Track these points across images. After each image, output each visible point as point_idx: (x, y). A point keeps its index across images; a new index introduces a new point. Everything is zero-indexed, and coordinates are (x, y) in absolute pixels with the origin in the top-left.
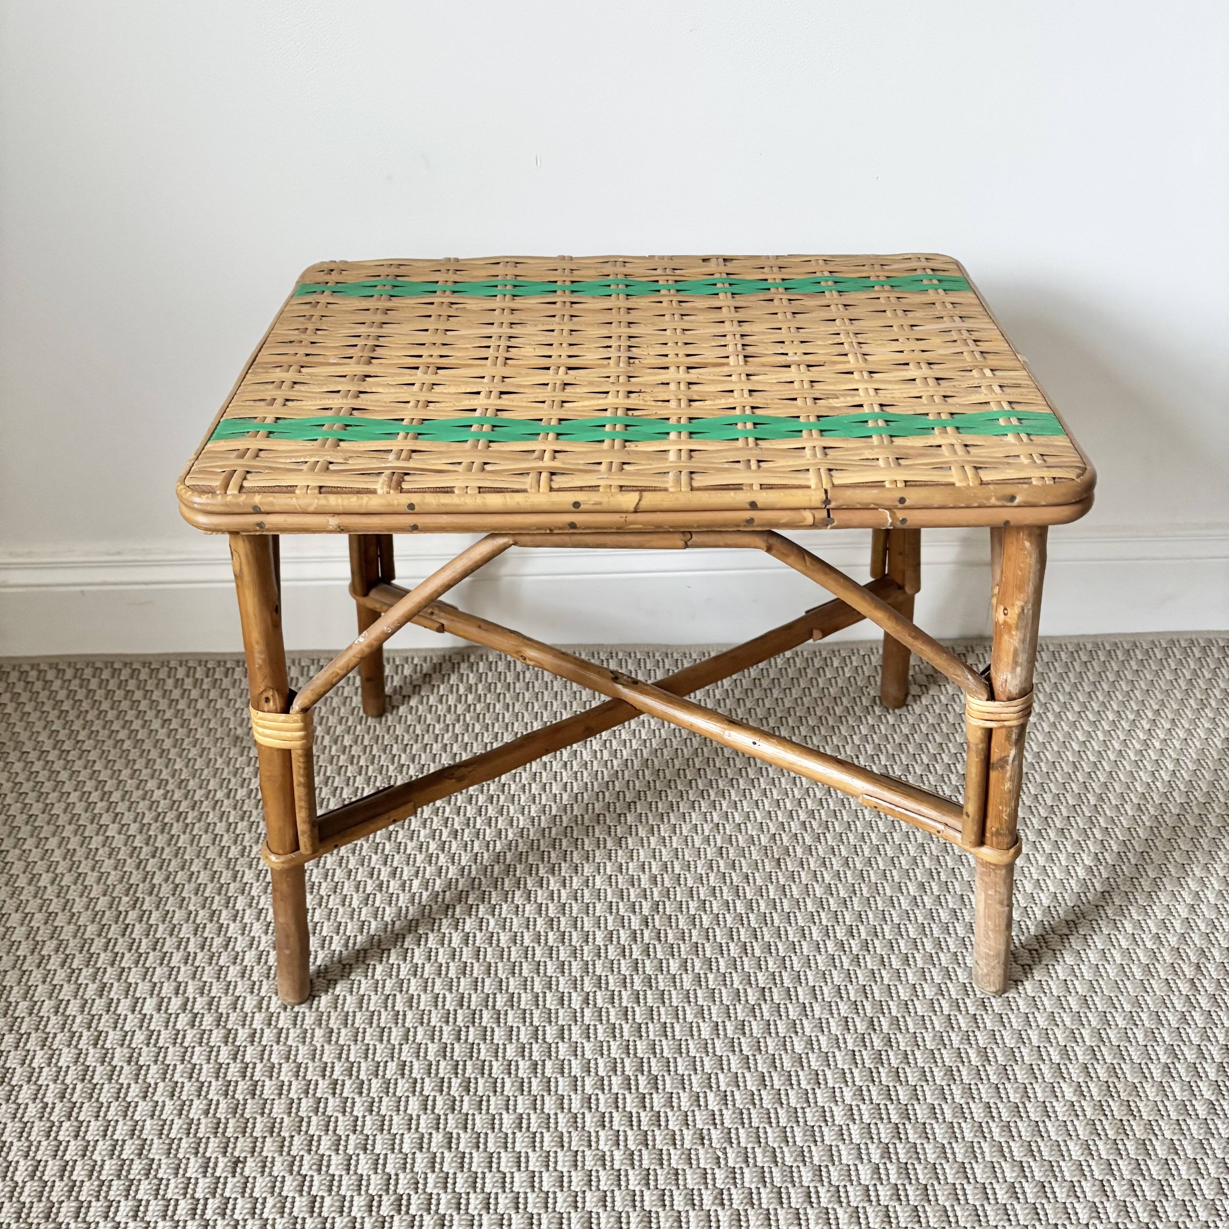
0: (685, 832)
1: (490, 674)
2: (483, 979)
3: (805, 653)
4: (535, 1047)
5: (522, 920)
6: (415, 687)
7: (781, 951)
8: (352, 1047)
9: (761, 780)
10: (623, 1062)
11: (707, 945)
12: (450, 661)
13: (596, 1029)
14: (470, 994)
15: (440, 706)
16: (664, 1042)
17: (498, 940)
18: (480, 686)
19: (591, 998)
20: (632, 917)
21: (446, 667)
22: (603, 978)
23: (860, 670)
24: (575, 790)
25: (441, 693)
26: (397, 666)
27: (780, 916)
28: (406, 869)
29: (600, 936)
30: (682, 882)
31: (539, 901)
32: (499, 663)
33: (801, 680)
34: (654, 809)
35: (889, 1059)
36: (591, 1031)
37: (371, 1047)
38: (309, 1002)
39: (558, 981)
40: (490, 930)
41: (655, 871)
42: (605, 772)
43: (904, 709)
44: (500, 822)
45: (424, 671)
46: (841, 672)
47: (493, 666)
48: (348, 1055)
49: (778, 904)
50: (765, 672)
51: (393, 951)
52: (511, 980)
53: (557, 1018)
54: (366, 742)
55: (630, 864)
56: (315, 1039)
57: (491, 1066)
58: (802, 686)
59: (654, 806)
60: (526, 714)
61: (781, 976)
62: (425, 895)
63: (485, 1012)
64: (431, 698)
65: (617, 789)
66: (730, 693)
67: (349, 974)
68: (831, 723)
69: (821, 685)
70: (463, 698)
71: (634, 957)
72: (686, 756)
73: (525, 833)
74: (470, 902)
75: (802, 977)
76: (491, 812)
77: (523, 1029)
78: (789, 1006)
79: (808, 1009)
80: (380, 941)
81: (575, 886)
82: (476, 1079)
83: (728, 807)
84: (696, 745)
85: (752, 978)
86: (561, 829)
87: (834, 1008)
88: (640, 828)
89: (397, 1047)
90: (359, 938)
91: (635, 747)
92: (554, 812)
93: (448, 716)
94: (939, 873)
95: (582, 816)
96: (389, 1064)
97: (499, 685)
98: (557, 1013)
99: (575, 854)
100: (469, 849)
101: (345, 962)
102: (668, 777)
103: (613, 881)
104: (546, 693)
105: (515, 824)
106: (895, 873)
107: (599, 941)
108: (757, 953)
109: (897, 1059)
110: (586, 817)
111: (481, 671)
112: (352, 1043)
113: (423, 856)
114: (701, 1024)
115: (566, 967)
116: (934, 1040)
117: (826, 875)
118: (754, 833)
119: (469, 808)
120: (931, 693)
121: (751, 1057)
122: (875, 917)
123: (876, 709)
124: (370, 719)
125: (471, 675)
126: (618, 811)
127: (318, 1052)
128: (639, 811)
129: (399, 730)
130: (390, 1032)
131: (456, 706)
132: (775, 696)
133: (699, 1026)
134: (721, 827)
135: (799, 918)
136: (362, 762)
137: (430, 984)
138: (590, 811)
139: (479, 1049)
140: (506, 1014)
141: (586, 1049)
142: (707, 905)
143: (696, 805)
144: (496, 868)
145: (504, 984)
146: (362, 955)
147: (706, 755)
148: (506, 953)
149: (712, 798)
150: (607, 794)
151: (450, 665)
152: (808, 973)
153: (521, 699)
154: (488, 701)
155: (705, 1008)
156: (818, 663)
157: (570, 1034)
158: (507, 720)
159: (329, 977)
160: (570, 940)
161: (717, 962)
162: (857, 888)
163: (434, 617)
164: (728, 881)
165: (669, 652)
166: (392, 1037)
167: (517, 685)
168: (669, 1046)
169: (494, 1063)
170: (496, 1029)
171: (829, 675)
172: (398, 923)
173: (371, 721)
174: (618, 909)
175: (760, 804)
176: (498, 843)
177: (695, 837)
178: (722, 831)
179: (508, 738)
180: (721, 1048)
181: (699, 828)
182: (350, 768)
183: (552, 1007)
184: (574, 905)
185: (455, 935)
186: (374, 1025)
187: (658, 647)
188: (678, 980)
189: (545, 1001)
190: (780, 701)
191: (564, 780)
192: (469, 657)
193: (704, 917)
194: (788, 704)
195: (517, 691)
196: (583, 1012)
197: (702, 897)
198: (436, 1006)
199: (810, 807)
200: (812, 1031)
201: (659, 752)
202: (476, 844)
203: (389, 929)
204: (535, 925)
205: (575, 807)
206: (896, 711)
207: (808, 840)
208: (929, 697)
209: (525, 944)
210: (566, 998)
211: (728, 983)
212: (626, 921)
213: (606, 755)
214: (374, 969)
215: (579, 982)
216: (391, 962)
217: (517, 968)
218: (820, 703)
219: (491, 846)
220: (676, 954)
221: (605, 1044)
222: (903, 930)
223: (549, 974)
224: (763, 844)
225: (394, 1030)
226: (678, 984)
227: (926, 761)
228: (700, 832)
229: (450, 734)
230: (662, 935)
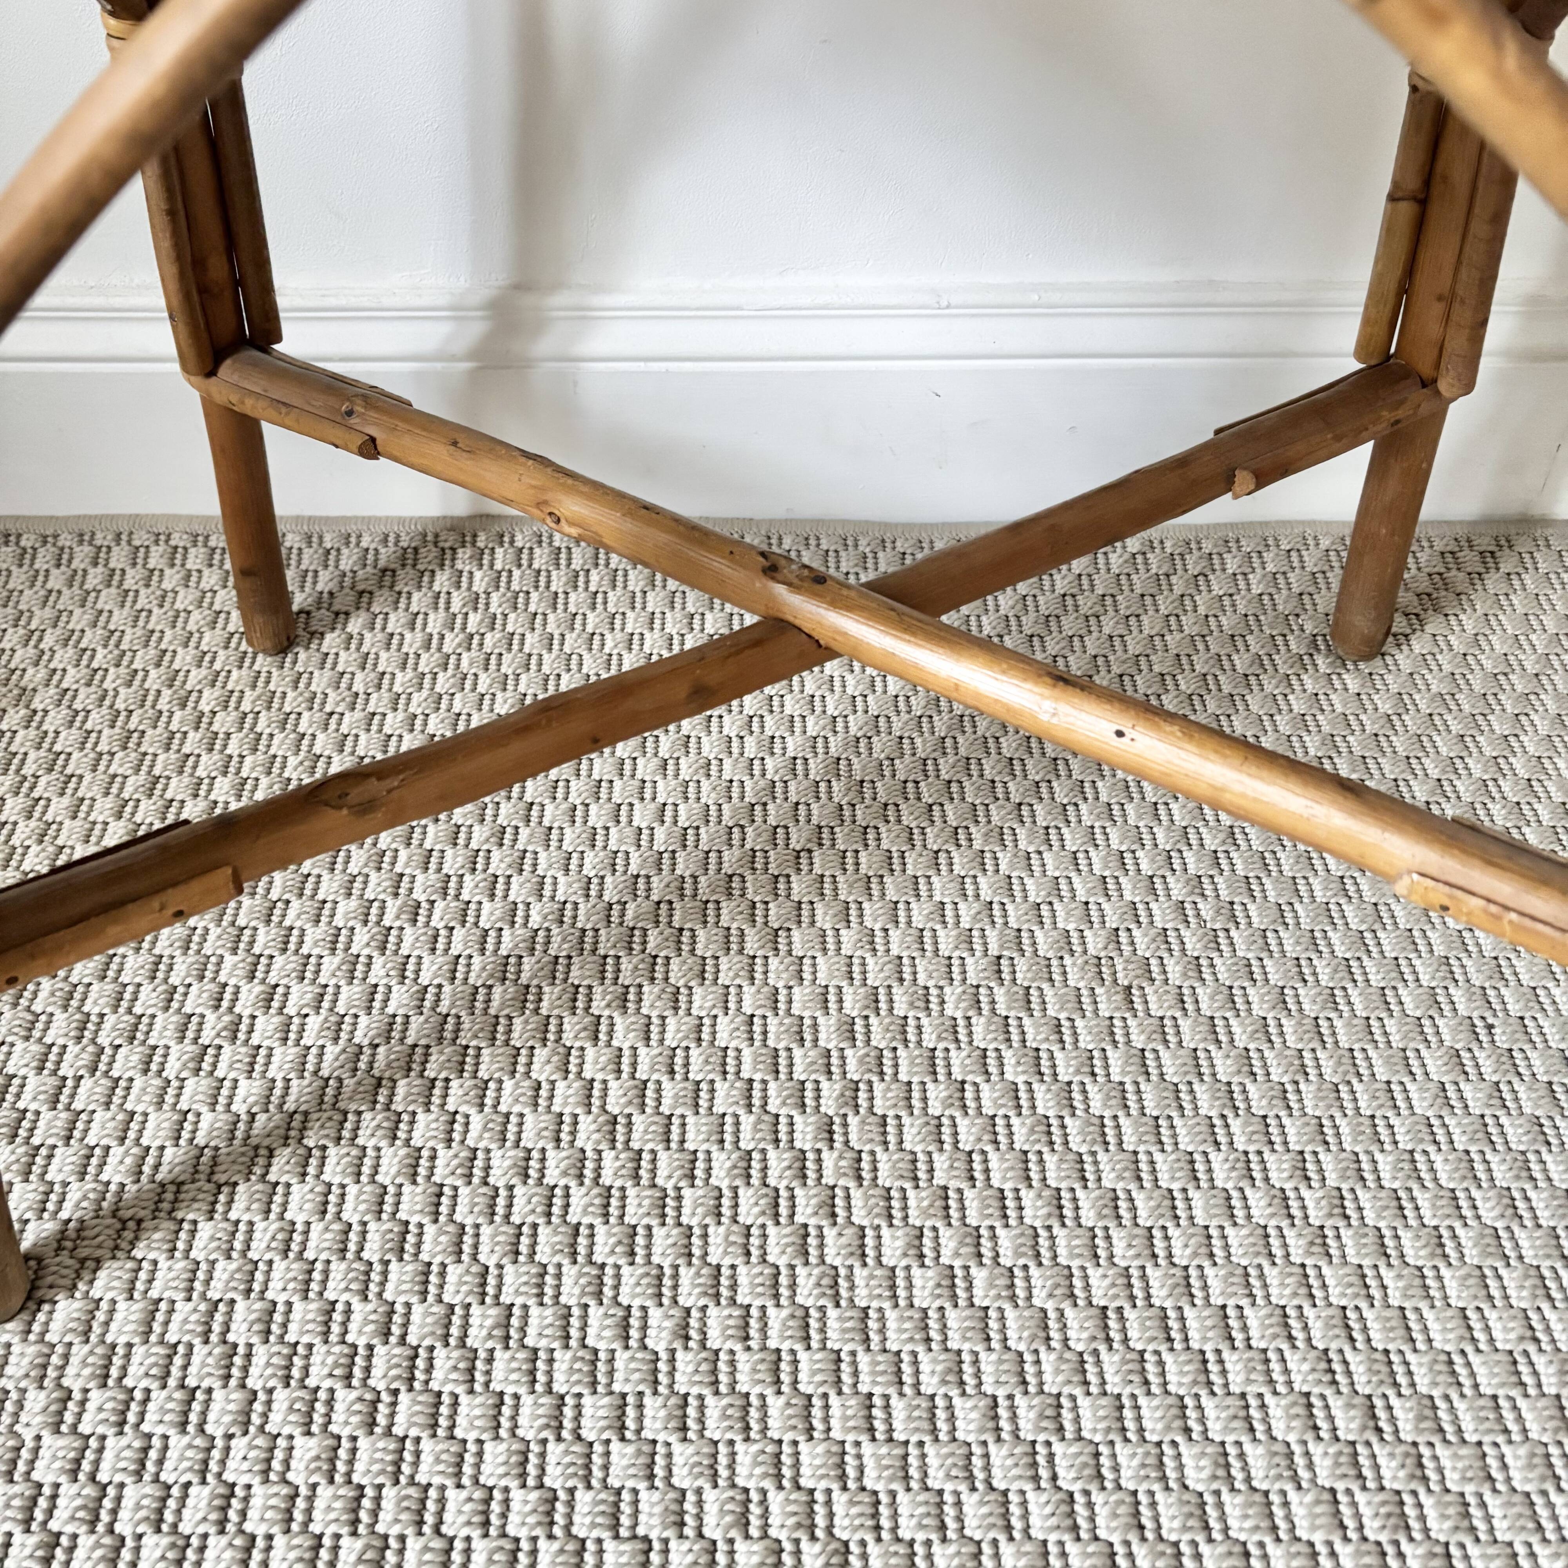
0: (918, 921)
1: (516, 573)
2: (444, 1265)
3: (1168, 544)
4: (554, 1450)
5: (546, 1120)
6: (361, 593)
7: (1142, 1213)
8: (110, 1442)
9: (1083, 807)
10: (763, 1502)
11: (969, 1194)
12: (436, 544)
13: (702, 1408)
14: (408, 1305)
15: (408, 636)
16: (867, 1449)
17: (487, 1168)
18: (495, 597)
19: (694, 1323)
20: (798, 1119)
21: (429, 554)
22: (725, 1272)
23: (1281, 580)
24: (683, 822)
25: (414, 608)
26: (328, 552)
27: (1137, 1125)
28: (295, 989)
29: (722, 1163)
30: (912, 1037)
31: (587, 1074)
32: (537, 551)
33: (1160, 599)
34: (850, 867)
35: (1422, 1518)
36: (691, 1411)
37: (156, 1442)
38: (25, 1316)
39: (618, 1276)
40: (470, 1142)
41: (852, 1007)
42: (748, 784)
43: (1378, 662)
44: (514, 886)
45: (382, 564)
46: (1242, 584)
47: (525, 556)
48: (97, 1463)
49: (1131, 1097)
50: (1085, 581)
51: (240, 1188)
52: (509, 1269)
53: (611, 1373)
54: (246, 706)
55: (796, 990)
56: (24, 1418)
57: (442, 1501)
58: (1163, 611)
59: (850, 860)
60: (586, 656)
61: (1144, 1277)
62: (331, 1051)
63: (440, 1353)
64: (392, 617)
65: (772, 821)
66: (1013, 622)
67: (133, 1244)
68: (1226, 689)
69: (1202, 610)
70: (459, 620)
71: (799, 1219)
72: (920, 753)
73: (568, 913)
74: (430, 1073)
75: (1195, 1282)
76: (499, 863)
77: (527, 1400)
78: (1167, 1357)
79: (1213, 1367)
80: (215, 1162)
81: (670, 1040)
82: (402, 1538)
83: (1012, 866)
84: (941, 729)
85: (1077, 1283)
86: (647, 906)
87: (1275, 1366)
88: (820, 909)
89: (219, 1443)
90: (169, 1152)
91: (811, 731)
92: (633, 869)
93: (424, 657)
94: (1490, 1027)
95: (695, 878)
96: (193, 1491)
97: (534, 596)
98: (611, 1361)
99: (674, 965)
100: (440, 946)
101: (125, 1214)
102: (882, 797)
103: (757, 1028)
104: (630, 615)
105: (547, 893)
106: (1391, 1025)
107: (721, 1178)
108: (1088, 1217)
109: (1444, 1517)
110: (702, 879)
111: (498, 566)
112: (110, 1432)
113: (337, 960)
114: (957, 1401)
115: (640, 1240)
116: (1531, 1466)
117: (1236, 1029)
118: (1071, 927)
119: (449, 853)
120: (1429, 629)
121: (1079, 1498)
122: (1357, 1134)
123: (1320, 660)
124: (260, 657)
125: (478, 575)
126: (773, 869)
127: (25, 1454)
128: (817, 869)
129: (320, 682)
130: (207, 1402)
131: (442, 637)
132: (1107, 630)
133: (950, 1407)
134: (997, 911)
135: (1181, 1131)
136: (233, 748)
137: (317, 1276)
138: (712, 867)
139: (417, 1454)
140: (490, 1360)
141: (677, 1460)
142: (969, 1094)
143: (942, 859)
144: (497, 991)
145: (491, 1280)
146: (169, 1196)
147: (962, 751)
148: (501, 1201)
149: (977, 845)
150: (749, 830)
151: (435, 552)
152: (1209, 1271)
153: (578, 626)
154: (510, 628)
155: (966, 1357)
156: (1194, 565)
157: (640, 1418)
158: (546, 669)
159: (83, 1253)
160: (653, 1171)
161: (994, 1237)
162: (1309, 1061)
163: (354, 421)
164: (1015, 1037)
165: (888, 537)
166: (211, 1417)
167: (573, 597)
168: (878, 1458)
169: (451, 1494)
170: (464, 1399)
171: (1217, 590)
172: (261, 1118)
173: (263, 662)
174: (765, 1099)
175: (1082, 862)
176: (506, 933)
177: (941, 933)
178: (999, 920)
179: (504, 706)
180: (1006, 1469)
181: (949, 912)
182: (204, 758)
183: (602, 1346)
184: (666, 1084)
185: (387, 1153)
186: (172, 1382)
187: (865, 526)
188: (900, 1282)
189: (584, 1328)
190: (1117, 642)
191: (660, 799)
192: (475, 536)
193: (963, 1124)
194: (1133, 648)
195: (572, 609)
196: (672, 1360)
197: (957, 1075)
198: (327, 1333)
199: (1192, 869)
200: (1226, 1430)
201: (863, 743)
202: (459, 934)
203: (239, 1134)
204: (573, 1133)
205: (681, 856)
206: (1362, 665)
207: (1193, 946)
208: (1428, 637)
209: (548, 1180)
210: (634, 1322)
211: (1021, 1293)
212: (783, 1128)
213: (751, 748)
214: (193, 1232)
215: (667, 1282)
216: (233, 1215)
217: (525, 1240)
218: (1201, 646)
219: (491, 940)
220: (897, 1213)
221: (722, 1449)
222: (1422, 1166)
223: (598, 1258)
224: (1092, 951)
225: (218, 1395)
226: (902, 1293)
227: (1434, 773)
228: (950, 919)
229: (425, 693)
230: (865, 1165)
